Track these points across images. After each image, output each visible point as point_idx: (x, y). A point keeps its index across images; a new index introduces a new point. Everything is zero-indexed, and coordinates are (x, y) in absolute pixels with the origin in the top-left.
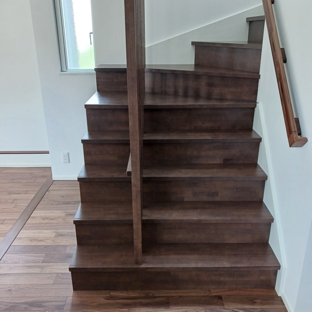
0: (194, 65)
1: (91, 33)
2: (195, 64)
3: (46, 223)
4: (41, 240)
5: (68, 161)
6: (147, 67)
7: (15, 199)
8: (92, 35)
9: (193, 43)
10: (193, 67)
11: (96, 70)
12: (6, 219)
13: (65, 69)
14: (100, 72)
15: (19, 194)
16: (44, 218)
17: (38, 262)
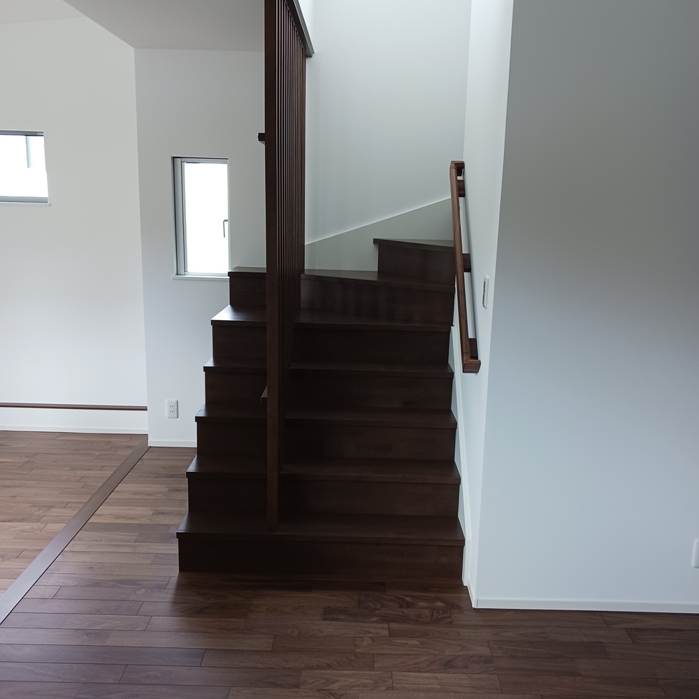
0: (377, 274)
1: (225, 221)
2: (379, 271)
3: (140, 499)
4: (131, 518)
5: (175, 415)
6: (306, 273)
7: (82, 477)
8: (226, 223)
9: (376, 241)
10: (376, 275)
11: (230, 274)
12: (70, 502)
13: (183, 273)
14: (236, 278)
15: (89, 470)
16: (135, 493)
17: (129, 541)
